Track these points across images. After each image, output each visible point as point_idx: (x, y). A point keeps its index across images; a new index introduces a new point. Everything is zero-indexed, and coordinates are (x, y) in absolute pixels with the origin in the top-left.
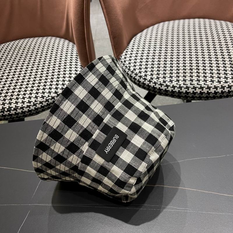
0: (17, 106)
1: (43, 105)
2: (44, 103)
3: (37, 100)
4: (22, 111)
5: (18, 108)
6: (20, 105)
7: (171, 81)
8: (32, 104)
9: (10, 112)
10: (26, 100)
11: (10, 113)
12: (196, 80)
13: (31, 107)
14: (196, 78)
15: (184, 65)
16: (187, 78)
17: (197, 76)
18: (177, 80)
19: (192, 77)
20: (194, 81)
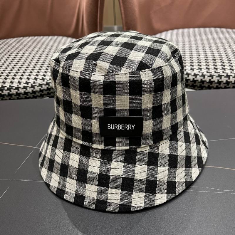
0: (12, 85)
1: (42, 89)
2: (43, 86)
3: (36, 82)
4: (17, 92)
5: (12, 88)
6: (15, 85)
7: (192, 69)
8: (30, 85)
9: (3, 92)
10: (24, 81)
11: (3, 94)
12: (221, 68)
13: (28, 88)
14: (221, 67)
15: (206, 56)
16: (210, 67)
17: (222, 65)
18: (199, 69)
19: (216, 66)
20: (218, 69)
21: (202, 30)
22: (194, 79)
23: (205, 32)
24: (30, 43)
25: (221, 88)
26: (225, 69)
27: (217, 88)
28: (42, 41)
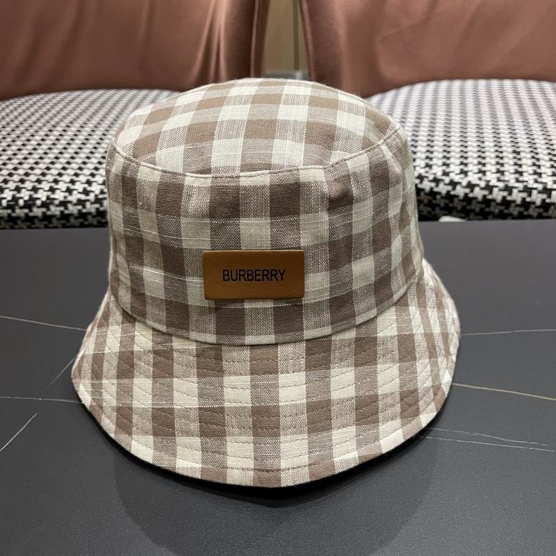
0: (52, 196)
4: (62, 212)
5: (52, 203)
6: (59, 196)
7: (464, 173)
8: (92, 197)
9: (31, 211)
10: (79, 187)
11: (31, 214)
12: (531, 172)
13: (88, 204)
14: (531, 170)
15: (498, 144)
16: (506, 168)
17: (534, 164)
18: (480, 171)
19: (520, 166)
20: (525, 174)
21: (495, 83)
22: (466, 194)
23: (502, 88)
24: (97, 104)
25: (530, 217)
26: (540, 175)
27: (521, 216)
28: (125, 100)
